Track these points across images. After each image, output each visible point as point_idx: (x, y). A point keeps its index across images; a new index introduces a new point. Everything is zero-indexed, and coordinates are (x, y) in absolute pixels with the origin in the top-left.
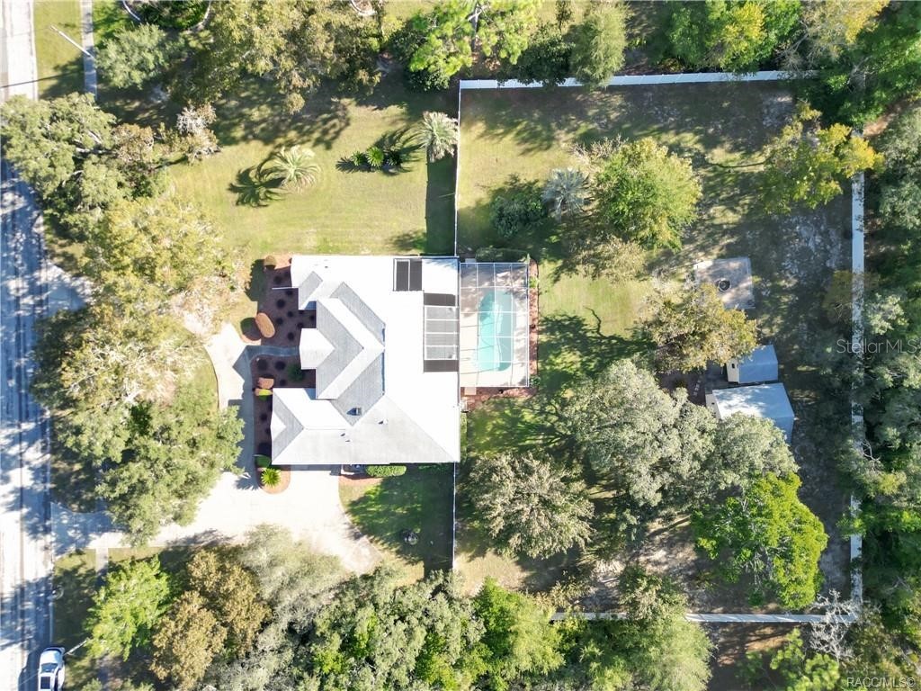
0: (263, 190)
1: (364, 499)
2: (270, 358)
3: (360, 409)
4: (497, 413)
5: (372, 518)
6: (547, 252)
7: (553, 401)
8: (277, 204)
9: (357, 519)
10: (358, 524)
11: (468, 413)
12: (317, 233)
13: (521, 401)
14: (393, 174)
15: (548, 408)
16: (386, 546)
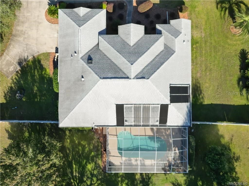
0: (227, 6)
1: (42, 68)
2: (126, 11)
3: (91, 63)
4: (92, 147)
5: (31, 73)
6: (191, 179)
7: (99, 182)
8: (218, 14)
9: (30, 63)
10: (27, 64)
11: (92, 130)
12: (201, 38)
13: (100, 162)
14: (239, 83)
15: (95, 179)
16: (15, 80)
